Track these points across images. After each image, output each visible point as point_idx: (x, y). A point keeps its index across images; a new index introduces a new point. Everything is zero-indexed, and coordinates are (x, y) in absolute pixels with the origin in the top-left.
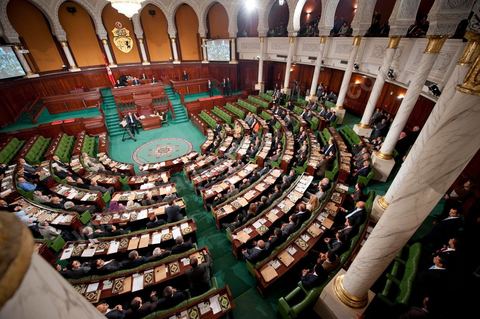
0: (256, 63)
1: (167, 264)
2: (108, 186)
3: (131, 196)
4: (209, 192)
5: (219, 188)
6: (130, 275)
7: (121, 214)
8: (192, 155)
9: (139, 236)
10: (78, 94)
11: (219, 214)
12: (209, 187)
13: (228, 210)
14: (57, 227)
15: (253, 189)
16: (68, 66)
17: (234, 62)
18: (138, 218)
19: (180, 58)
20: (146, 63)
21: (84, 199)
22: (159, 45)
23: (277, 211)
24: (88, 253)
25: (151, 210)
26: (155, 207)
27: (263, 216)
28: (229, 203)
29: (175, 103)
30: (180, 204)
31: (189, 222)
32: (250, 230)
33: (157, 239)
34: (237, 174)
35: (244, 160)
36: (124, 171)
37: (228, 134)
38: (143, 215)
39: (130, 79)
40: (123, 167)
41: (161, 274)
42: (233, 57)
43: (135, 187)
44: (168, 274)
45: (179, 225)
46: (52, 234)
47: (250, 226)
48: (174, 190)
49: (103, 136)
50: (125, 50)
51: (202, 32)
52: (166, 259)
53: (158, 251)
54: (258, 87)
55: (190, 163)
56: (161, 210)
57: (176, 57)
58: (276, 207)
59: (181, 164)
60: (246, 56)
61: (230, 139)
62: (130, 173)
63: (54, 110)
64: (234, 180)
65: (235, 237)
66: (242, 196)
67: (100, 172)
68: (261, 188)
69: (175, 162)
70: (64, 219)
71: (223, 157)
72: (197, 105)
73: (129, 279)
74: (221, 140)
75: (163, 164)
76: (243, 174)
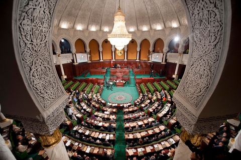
0: (175, 64)
1: (99, 148)
2: (95, 107)
3: (100, 114)
4: (127, 125)
5: (132, 124)
6: (87, 145)
7: (94, 121)
8: (129, 104)
9: (96, 132)
10: (100, 69)
11: (126, 136)
12: (128, 122)
13: (131, 136)
14: (77, 117)
15: (147, 131)
16: (100, 59)
17: (164, 63)
18: (99, 125)
19: (139, 59)
20: (126, 60)
21: (87, 110)
22: (132, 53)
23: (152, 148)
24: (80, 131)
25: (104, 124)
26: (106, 123)
27: (144, 147)
28: (132, 134)
29: (132, 77)
30: (114, 125)
31: (114, 135)
32: (135, 151)
33: (101, 136)
34: (143, 121)
35: (150, 115)
36: (103, 103)
37: (149, 99)
38: (100, 124)
39: (118, 65)
40: (103, 102)
41: (96, 151)
42: (164, 61)
43: (103, 111)
44: (98, 152)
45: (110, 134)
46: (75, 120)
47: (136, 149)
48: (115, 118)
49: (102, 86)
50: (120, 55)
51: (151, 49)
52: (99, 146)
53: (98, 141)
54: (174, 76)
55: (126, 108)
56: (107, 125)
57: (138, 58)
58: (152, 145)
59: (123, 107)
60: (171, 60)
61: (149, 101)
62: (105, 105)
63: (92, 74)
64: (140, 123)
65: (127, 150)
66: (140, 133)
67: (95, 101)
68: (150, 132)
69: (121, 105)
70: (79, 115)
71: (141, 109)
72: (141, 80)
73: (86, 147)
74: (144, 100)
75: (116, 105)
76: (146, 122)
